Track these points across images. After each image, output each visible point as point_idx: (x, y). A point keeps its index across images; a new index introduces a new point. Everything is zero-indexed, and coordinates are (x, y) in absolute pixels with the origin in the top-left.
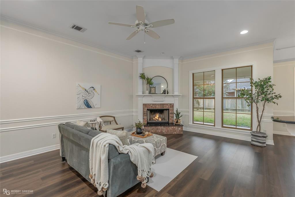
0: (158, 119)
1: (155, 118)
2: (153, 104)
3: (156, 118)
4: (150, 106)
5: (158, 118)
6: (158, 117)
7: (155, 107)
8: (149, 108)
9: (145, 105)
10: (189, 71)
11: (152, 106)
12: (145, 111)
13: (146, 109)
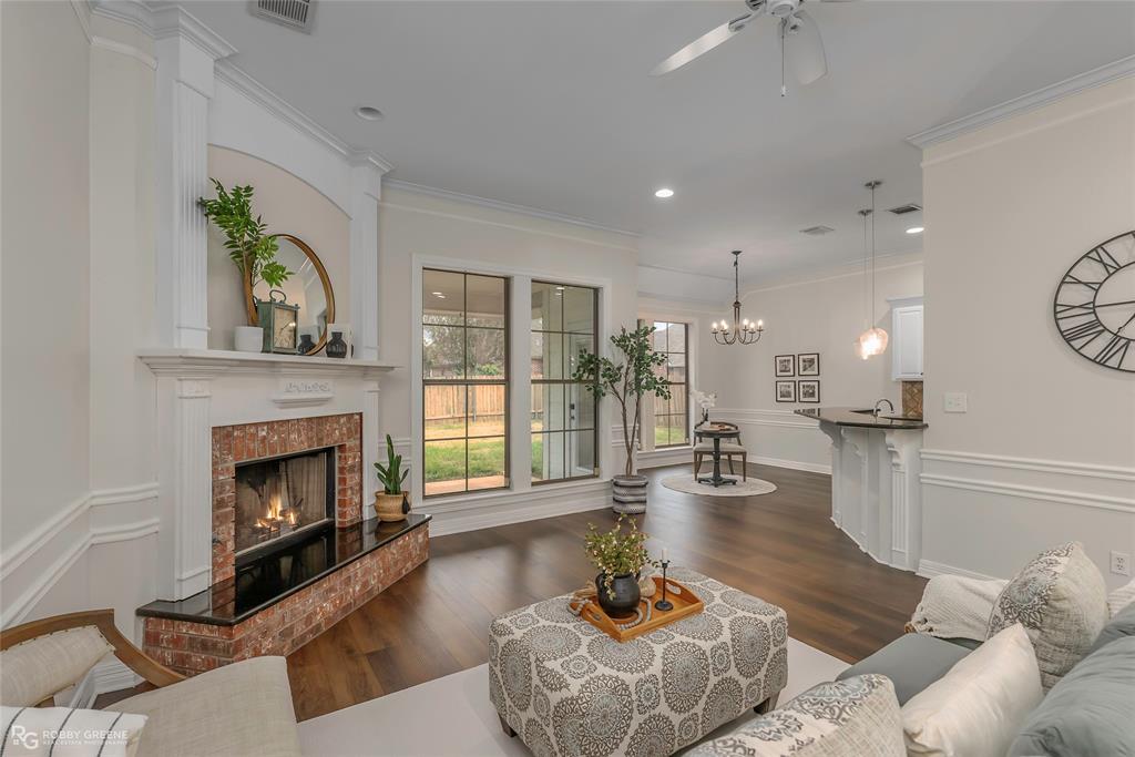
0: (279, 518)
1: (263, 516)
2: (270, 424)
3: (270, 516)
4: (254, 436)
5: (283, 513)
6: (279, 508)
7: (284, 442)
8: (250, 453)
9: (223, 435)
10: (411, 255)
11: (264, 438)
12: (222, 485)
13: (231, 463)
